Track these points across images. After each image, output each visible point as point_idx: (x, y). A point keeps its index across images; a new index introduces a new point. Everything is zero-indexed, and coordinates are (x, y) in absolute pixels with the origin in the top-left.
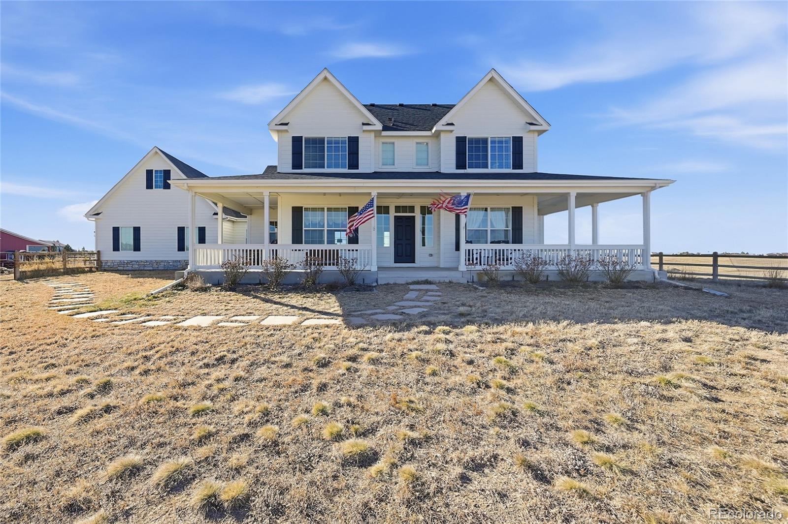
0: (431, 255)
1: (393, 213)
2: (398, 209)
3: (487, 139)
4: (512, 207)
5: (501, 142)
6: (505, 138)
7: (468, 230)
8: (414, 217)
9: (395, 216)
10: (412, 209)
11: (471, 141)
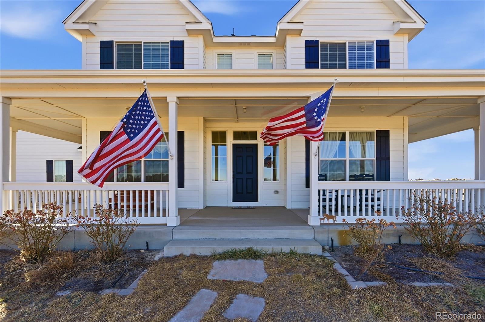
0: (277, 192)
1: (230, 141)
2: (237, 136)
3: (345, 44)
4: (377, 131)
5: (362, 48)
6: (367, 42)
7: (321, 160)
8: (256, 145)
9: (233, 145)
10: (253, 135)
11: (325, 46)
